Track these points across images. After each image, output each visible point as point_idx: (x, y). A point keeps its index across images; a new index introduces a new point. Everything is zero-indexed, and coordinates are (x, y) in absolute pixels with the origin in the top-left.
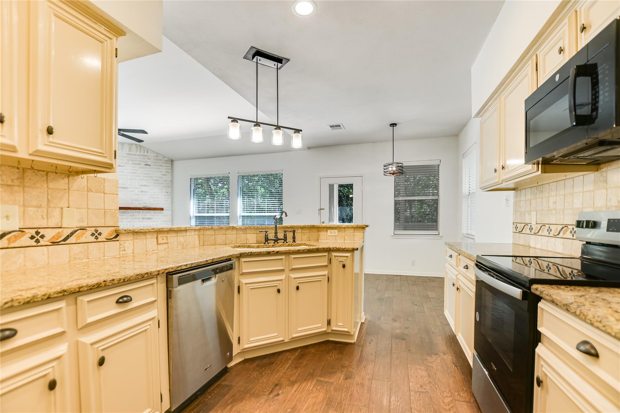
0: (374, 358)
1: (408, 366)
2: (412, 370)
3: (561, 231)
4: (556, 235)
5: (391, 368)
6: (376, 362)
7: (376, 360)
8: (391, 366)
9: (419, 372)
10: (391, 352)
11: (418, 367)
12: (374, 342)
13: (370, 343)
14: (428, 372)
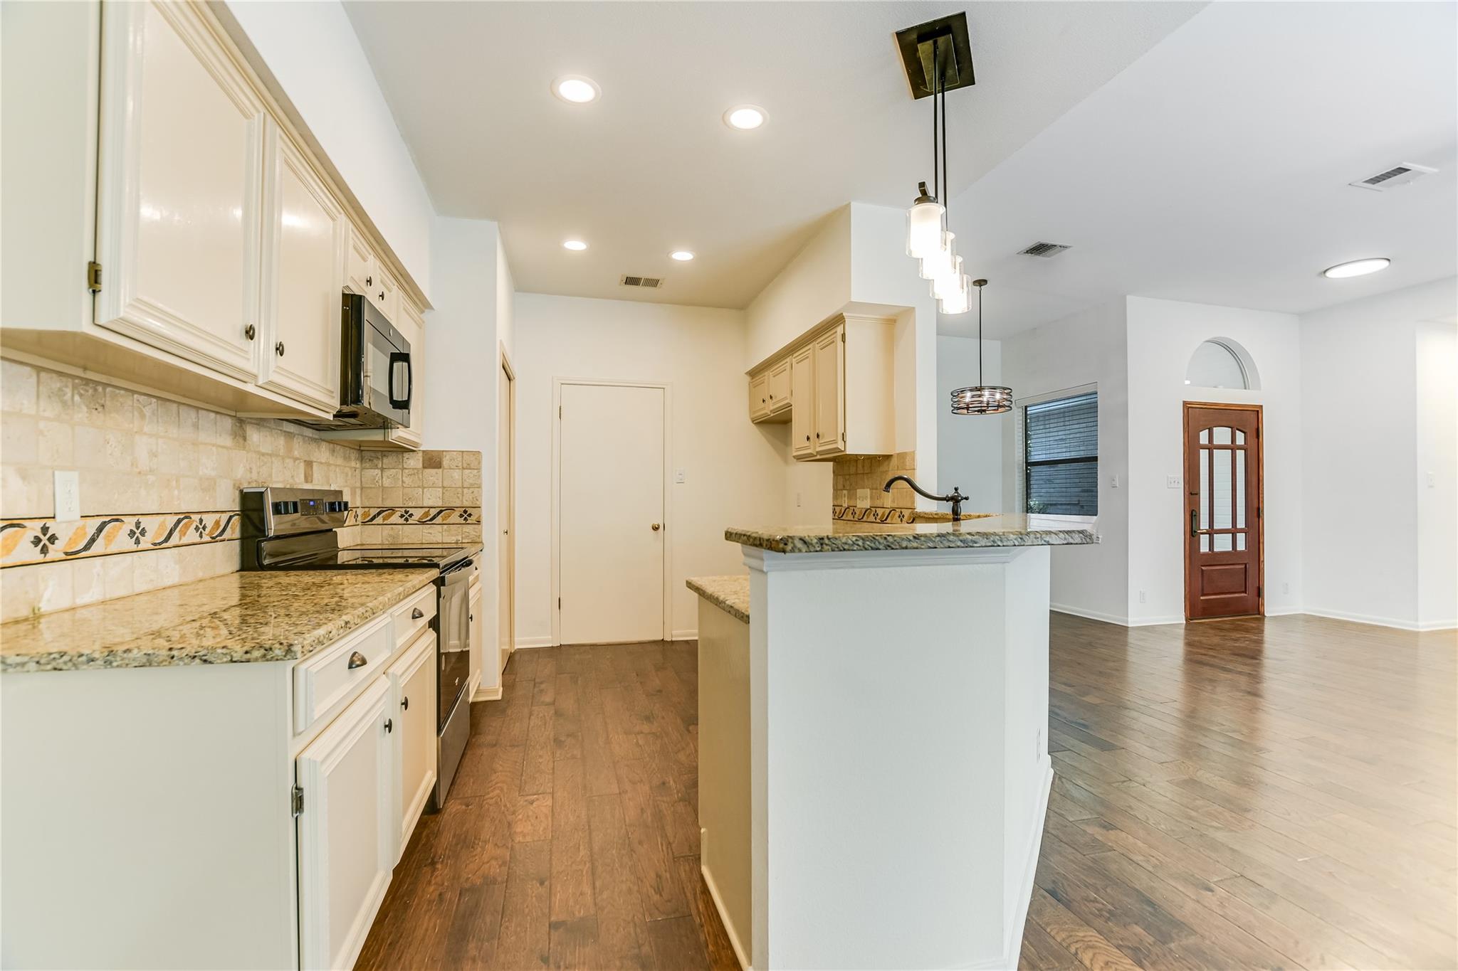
0: (632, 833)
1: (552, 836)
2: (545, 829)
3: (175, 529)
4: (160, 544)
5: (589, 822)
6: (624, 826)
7: (623, 831)
8: (589, 826)
9: (530, 828)
10: (592, 862)
11: (528, 839)
12: (651, 886)
13: (659, 876)
14: (510, 834)
